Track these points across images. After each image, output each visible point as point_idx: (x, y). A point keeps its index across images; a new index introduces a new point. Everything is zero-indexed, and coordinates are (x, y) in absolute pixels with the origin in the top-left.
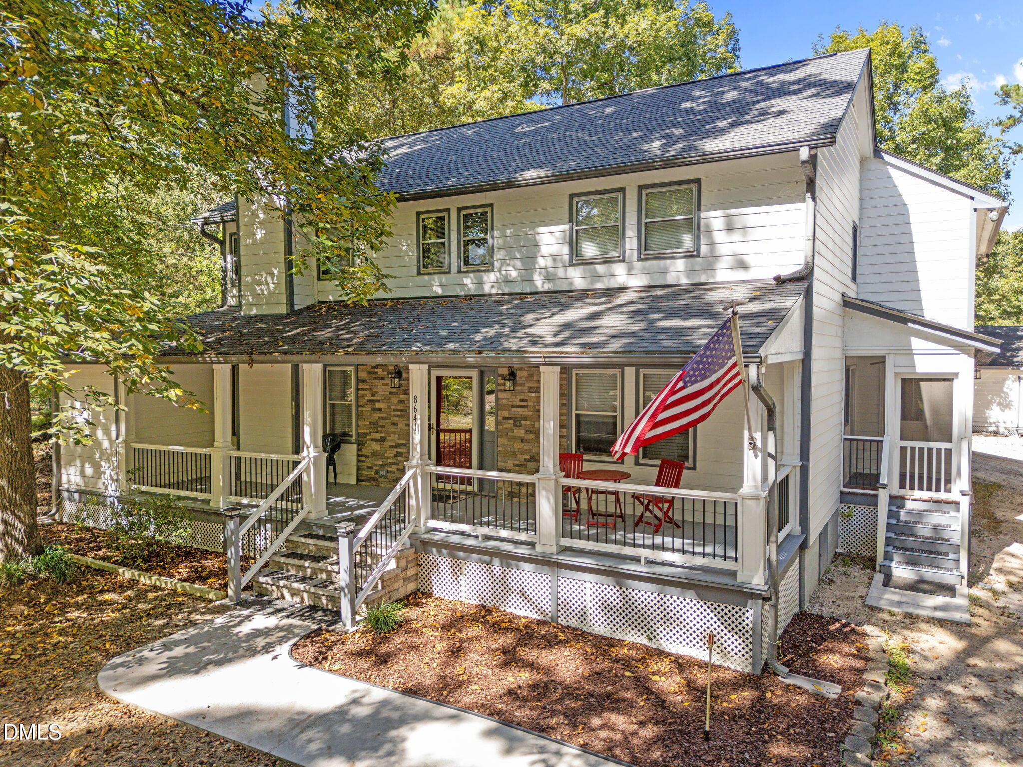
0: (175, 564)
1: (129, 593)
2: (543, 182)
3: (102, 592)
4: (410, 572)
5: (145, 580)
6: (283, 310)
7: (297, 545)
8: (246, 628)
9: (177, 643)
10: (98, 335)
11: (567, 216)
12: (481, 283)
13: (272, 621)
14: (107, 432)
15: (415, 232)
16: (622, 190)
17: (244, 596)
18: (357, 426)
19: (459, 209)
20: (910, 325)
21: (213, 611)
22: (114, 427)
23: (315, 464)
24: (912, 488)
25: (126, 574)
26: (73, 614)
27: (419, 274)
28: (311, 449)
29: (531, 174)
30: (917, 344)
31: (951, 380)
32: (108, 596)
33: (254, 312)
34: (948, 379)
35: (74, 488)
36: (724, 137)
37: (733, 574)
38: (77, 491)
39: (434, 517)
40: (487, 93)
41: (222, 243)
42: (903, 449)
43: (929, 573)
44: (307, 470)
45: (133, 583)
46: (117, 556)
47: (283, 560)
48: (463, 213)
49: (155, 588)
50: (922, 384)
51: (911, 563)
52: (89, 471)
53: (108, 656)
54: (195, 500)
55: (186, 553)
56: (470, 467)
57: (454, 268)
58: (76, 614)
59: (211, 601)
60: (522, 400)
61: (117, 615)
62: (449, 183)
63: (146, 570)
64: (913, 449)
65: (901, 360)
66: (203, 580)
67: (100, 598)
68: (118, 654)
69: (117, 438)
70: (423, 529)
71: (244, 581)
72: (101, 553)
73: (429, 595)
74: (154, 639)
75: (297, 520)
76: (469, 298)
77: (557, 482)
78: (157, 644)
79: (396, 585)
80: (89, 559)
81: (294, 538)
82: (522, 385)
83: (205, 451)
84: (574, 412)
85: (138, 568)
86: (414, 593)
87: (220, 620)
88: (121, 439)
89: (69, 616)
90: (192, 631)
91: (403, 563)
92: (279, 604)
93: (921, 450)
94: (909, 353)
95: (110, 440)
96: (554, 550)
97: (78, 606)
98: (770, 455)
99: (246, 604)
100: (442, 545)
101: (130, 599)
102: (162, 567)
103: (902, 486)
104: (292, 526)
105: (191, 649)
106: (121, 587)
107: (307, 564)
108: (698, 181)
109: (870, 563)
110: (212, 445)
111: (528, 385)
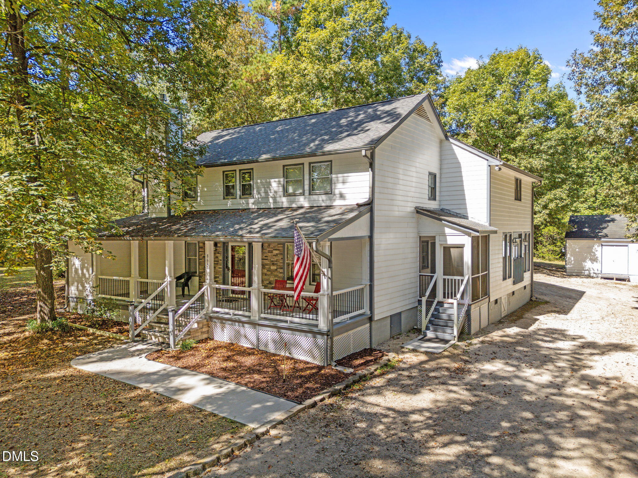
0: (112, 327)
1: (91, 337)
2: (267, 160)
3: (79, 337)
4: (205, 329)
5: (98, 333)
6: (166, 215)
7: (161, 319)
8: (134, 349)
9: (105, 353)
10: (72, 231)
11: (282, 175)
12: (248, 204)
13: (145, 347)
14: (88, 271)
15: (222, 180)
16: (303, 164)
17: (136, 339)
18: (199, 268)
19: (240, 170)
20: (443, 222)
21: (121, 344)
22: (91, 269)
23: (170, 284)
24: (448, 298)
25: (91, 330)
26: (66, 344)
27: (224, 199)
28: (168, 278)
29: (264, 157)
30: (447, 231)
31: (463, 247)
32: (81, 338)
33: (154, 216)
34: (461, 247)
35: (74, 296)
36: (340, 142)
37: (317, 326)
38: (75, 298)
39: (217, 307)
40: (287, 100)
41: (143, 183)
42: (444, 280)
43: (440, 335)
44: (167, 286)
45: (93, 334)
46: (88, 324)
47: (153, 324)
48: (242, 172)
49: (102, 336)
50: (451, 249)
51: (435, 331)
52: (80, 288)
53: (77, 356)
54: (124, 301)
55: (119, 324)
56: (228, 285)
57: (238, 197)
58: (68, 344)
59: (122, 340)
60: (266, 257)
61: (84, 344)
62: (235, 159)
63: (100, 329)
64: (448, 279)
65: (442, 238)
66: (122, 333)
67: (78, 339)
68: (80, 355)
69: (92, 273)
70: (210, 311)
71: (136, 333)
72: (82, 323)
73: (213, 339)
74: (95, 352)
75: (162, 308)
76: (244, 210)
77: (259, 290)
78: (97, 353)
79: (197, 334)
80: (77, 325)
81: (160, 316)
82: (266, 250)
83: (127, 279)
84: (286, 262)
85: (97, 328)
86: (206, 339)
87: (124, 346)
88: (94, 273)
89: (65, 344)
90: (112, 349)
91: (201, 325)
92: (149, 341)
93: (452, 280)
94: (444, 235)
95: (89, 274)
96: (257, 318)
97: (69, 341)
98: (329, 278)
99: (135, 341)
100: (218, 318)
101: (90, 339)
102: (107, 329)
103: (444, 297)
104: (159, 310)
105: (110, 355)
106: (88, 335)
107: (162, 326)
108: (331, 161)
109: (419, 331)
110: (130, 276)
111: (268, 249)
